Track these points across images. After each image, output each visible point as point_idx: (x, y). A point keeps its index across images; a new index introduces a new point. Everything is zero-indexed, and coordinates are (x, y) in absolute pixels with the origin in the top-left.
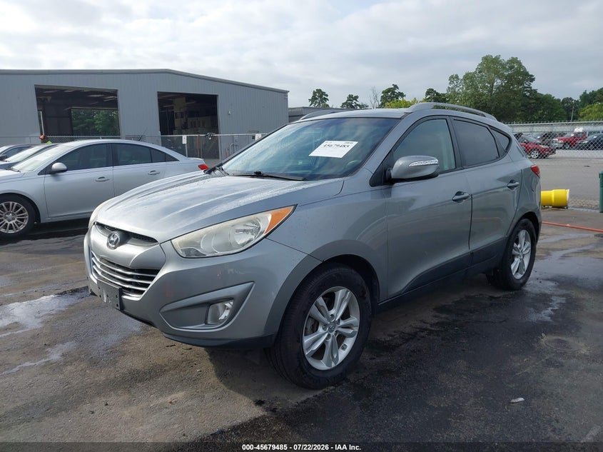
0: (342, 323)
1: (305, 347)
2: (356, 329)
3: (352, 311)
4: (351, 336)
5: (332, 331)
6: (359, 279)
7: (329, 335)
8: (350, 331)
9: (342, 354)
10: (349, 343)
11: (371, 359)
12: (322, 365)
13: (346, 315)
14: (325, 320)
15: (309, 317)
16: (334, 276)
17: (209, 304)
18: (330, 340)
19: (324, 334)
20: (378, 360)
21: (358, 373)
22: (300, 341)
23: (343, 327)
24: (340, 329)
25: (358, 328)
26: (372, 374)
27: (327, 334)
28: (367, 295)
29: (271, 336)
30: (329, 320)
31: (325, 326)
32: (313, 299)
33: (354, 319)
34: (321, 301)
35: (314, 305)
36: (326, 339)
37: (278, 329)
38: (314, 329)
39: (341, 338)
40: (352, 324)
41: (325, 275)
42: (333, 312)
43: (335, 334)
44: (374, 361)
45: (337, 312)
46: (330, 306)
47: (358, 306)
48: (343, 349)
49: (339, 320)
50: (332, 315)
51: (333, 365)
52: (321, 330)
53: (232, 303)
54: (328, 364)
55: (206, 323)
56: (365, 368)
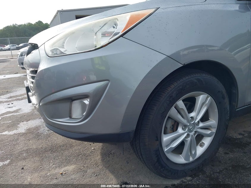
0: (201, 125)
1: (164, 144)
2: (214, 131)
3: (211, 115)
4: (209, 136)
5: (191, 131)
6: (220, 86)
7: (188, 135)
8: (209, 132)
9: (200, 151)
10: (207, 142)
11: (226, 153)
12: (180, 160)
13: (205, 118)
14: (184, 121)
15: (169, 118)
16: (195, 81)
17: (71, 99)
18: (189, 139)
19: (183, 134)
20: (231, 155)
21: (213, 166)
22: (159, 140)
23: (202, 128)
24: (199, 130)
25: (216, 129)
26: (226, 169)
27: (186, 134)
28: (227, 100)
29: (129, 133)
30: (188, 121)
31: (185, 127)
32: (172, 102)
33: (213, 122)
34: (180, 104)
35: (173, 107)
36: (186, 137)
37: (135, 127)
38: (174, 129)
39: (199, 138)
40: (210, 126)
41: (187, 79)
42: (193, 114)
43: (194, 134)
44: (228, 156)
45: (197, 114)
46: (191, 109)
47: (216, 110)
48: (202, 146)
49: (198, 122)
50: (192, 117)
51: (191, 159)
52: (180, 130)
53: (89, 100)
54: (187, 158)
55: (71, 117)
56: (220, 162)
